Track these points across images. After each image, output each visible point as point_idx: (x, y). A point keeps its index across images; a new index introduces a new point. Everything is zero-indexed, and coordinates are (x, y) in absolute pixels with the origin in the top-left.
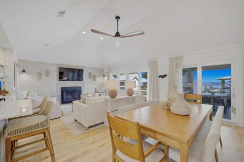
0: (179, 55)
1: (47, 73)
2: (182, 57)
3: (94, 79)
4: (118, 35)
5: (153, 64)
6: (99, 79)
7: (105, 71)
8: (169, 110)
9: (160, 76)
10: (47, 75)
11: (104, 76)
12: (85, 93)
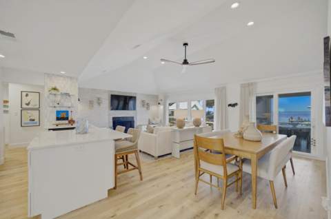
0: (253, 81)
1: (99, 101)
2: (255, 83)
3: (148, 108)
4: (185, 62)
5: (222, 91)
6: (153, 108)
7: (160, 99)
8: (242, 138)
9: (230, 105)
10: (99, 104)
11: (159, 104)
12: (138, 124)
